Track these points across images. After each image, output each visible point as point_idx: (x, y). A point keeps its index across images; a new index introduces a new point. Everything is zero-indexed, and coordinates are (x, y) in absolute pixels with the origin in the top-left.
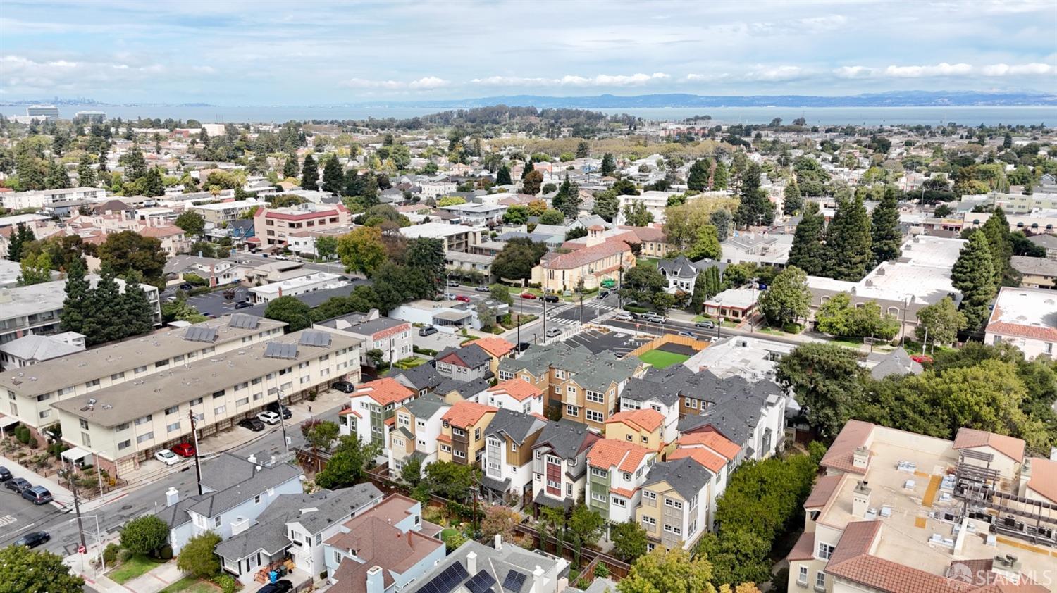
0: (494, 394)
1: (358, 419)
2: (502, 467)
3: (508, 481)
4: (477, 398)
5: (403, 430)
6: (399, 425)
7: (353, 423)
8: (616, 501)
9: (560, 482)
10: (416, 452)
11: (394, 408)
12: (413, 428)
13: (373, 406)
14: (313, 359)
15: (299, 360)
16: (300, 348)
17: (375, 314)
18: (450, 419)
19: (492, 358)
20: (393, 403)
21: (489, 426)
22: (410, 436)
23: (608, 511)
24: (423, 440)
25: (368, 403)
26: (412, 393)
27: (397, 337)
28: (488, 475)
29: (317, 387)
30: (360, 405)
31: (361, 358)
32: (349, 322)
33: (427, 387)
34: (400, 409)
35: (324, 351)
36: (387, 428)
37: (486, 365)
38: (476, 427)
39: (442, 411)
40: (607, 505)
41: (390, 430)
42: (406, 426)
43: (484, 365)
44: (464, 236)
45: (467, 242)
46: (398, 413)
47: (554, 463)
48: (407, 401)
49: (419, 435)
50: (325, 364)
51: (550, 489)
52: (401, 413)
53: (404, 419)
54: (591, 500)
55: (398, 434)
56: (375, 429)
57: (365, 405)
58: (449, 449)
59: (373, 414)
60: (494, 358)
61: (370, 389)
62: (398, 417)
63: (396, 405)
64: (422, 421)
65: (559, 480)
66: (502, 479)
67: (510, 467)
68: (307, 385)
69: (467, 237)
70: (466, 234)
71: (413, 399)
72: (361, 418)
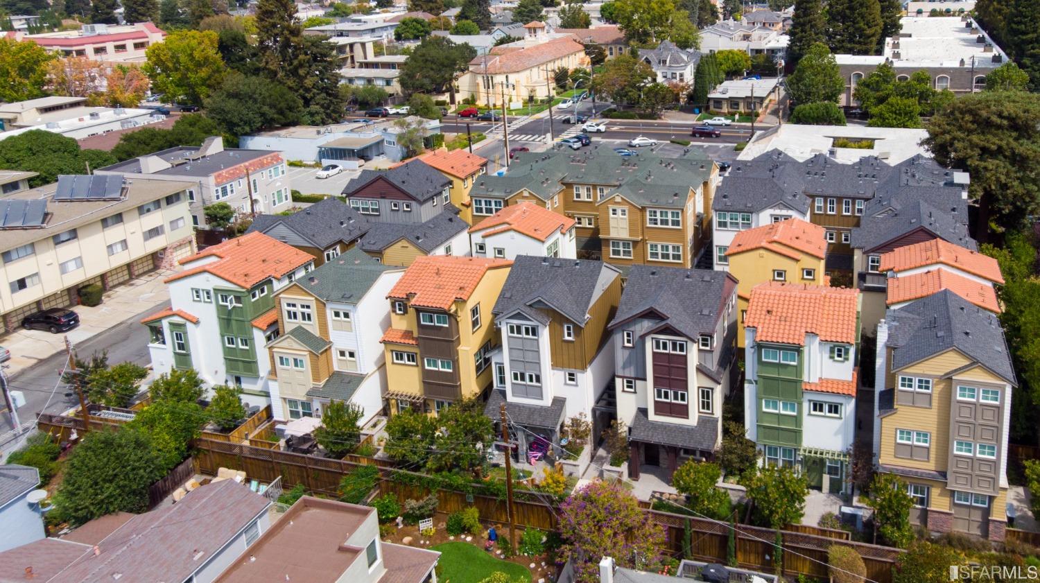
0: (484, 237)
1: (189, 325)
2: (543, 378)
3: (559, 403)
4: (448, 249)
5: (300, 334)
6: (289, 325)
7: (179, 337)
8: (818, 406)
9: (686, 388)
10: (336, 376)
11: (271, 290)
12: (323, 326)
13: (224, 294)
14: (88, 225)
15: (53, 227)
16: (51, 208)
17: (216, 145)
18: (410, 296)
19: (451, 183)
20: (269, 282)
21: (502, 296)
22: (319, 346)
23: (800, 432)
24: (347, 348)
25: (210, 287)
26: (309, 257)
27: (261, 177)
28: (510, 398)
29: (103, 277)
30: (190, 295)
31: (195, 218)
32: (167, 160)
33: (340, 242)
34: (286, 290)
35: (110, 209)
36: (259, 337)
37: (445, 194)
38: (470, 304)
39: (387, 282)
40: (797, 420)
41: (269, 338)
42: (307, 325)
43: (440, 193)
44: (348, 49)
45: (352, 57)
46: (285, 298)
47: (670, 350)
48: (301, 274)
49: (339, 339)
50: (115, 233)
51: (661, 408)
52: (291, 300)
53: (299, 310)
54: (760, 414)
55: (288, 346)
56: (231, 341)
57: (203, 296)
58: (412, 357)
59: (221, 310)
60: (456, 181)
61: (214, 259)
62: (285, 308)
63: (277, 286)
64: (342, 308)
65: (684, 385)
66: (547, 402)
67: (561, 375)
68: (75, 277)
69: (352, 50)
70: (351, 46)
71: (312, 268)
72: (196, 323)
